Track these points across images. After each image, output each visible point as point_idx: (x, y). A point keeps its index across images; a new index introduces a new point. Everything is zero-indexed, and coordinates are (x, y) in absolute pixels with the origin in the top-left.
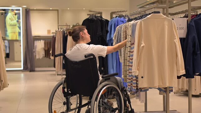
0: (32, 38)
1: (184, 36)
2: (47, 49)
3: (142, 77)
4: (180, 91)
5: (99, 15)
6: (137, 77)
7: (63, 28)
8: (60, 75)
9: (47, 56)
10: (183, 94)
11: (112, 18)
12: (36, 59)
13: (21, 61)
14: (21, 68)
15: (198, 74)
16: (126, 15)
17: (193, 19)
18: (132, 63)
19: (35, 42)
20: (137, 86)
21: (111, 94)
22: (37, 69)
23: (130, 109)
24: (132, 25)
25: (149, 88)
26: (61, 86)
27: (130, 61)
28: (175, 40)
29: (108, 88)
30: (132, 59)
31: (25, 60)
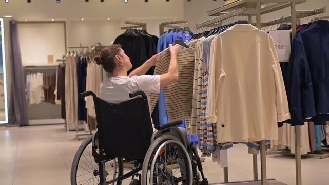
0: (22, 69)
1: (286, 58)
2: (47, 87)
3: (223, 126)
4: (276, 149)
5: (141, 29)
6: (214, 126)
7: (76, 52)
8: (75, 130)
9: (48, 100)
10: (280, 155)
11: (162, 32)
12: (30, 105)
13: (4, 110)
14: (5, 120)
15: (309, 118)
16: (185, 28)
17: (298, 31)
18: (205, 103)
19: (27, 76)
20: (214, 141)
21: (172, 155)
22: (31, 122)
23: (201, 180)
24: (204, 43)
25: (234, 143)
26: (89, 145)
27: (202, 100)
28: (273, 66)
29: (167, 145)
30: (205, 98)
31: (10, 107)
